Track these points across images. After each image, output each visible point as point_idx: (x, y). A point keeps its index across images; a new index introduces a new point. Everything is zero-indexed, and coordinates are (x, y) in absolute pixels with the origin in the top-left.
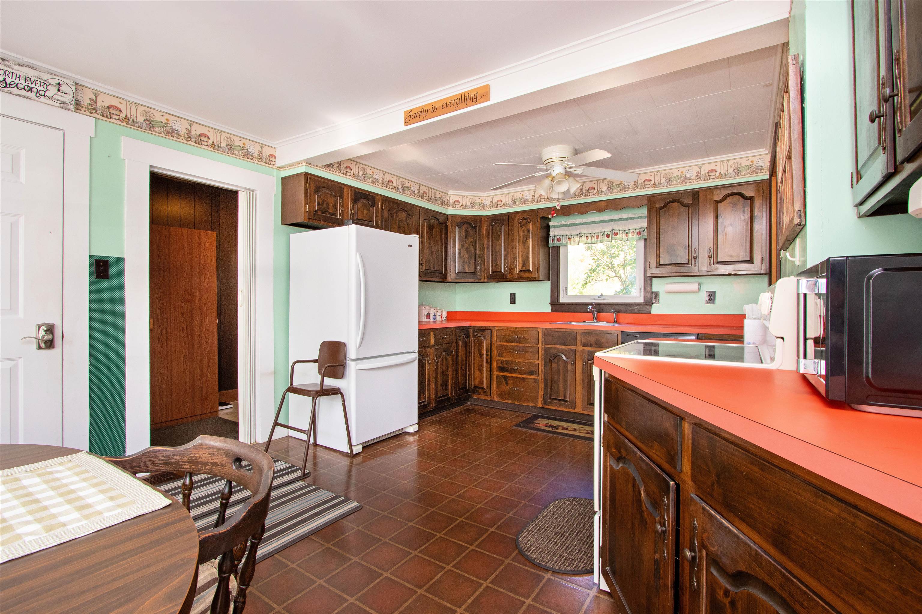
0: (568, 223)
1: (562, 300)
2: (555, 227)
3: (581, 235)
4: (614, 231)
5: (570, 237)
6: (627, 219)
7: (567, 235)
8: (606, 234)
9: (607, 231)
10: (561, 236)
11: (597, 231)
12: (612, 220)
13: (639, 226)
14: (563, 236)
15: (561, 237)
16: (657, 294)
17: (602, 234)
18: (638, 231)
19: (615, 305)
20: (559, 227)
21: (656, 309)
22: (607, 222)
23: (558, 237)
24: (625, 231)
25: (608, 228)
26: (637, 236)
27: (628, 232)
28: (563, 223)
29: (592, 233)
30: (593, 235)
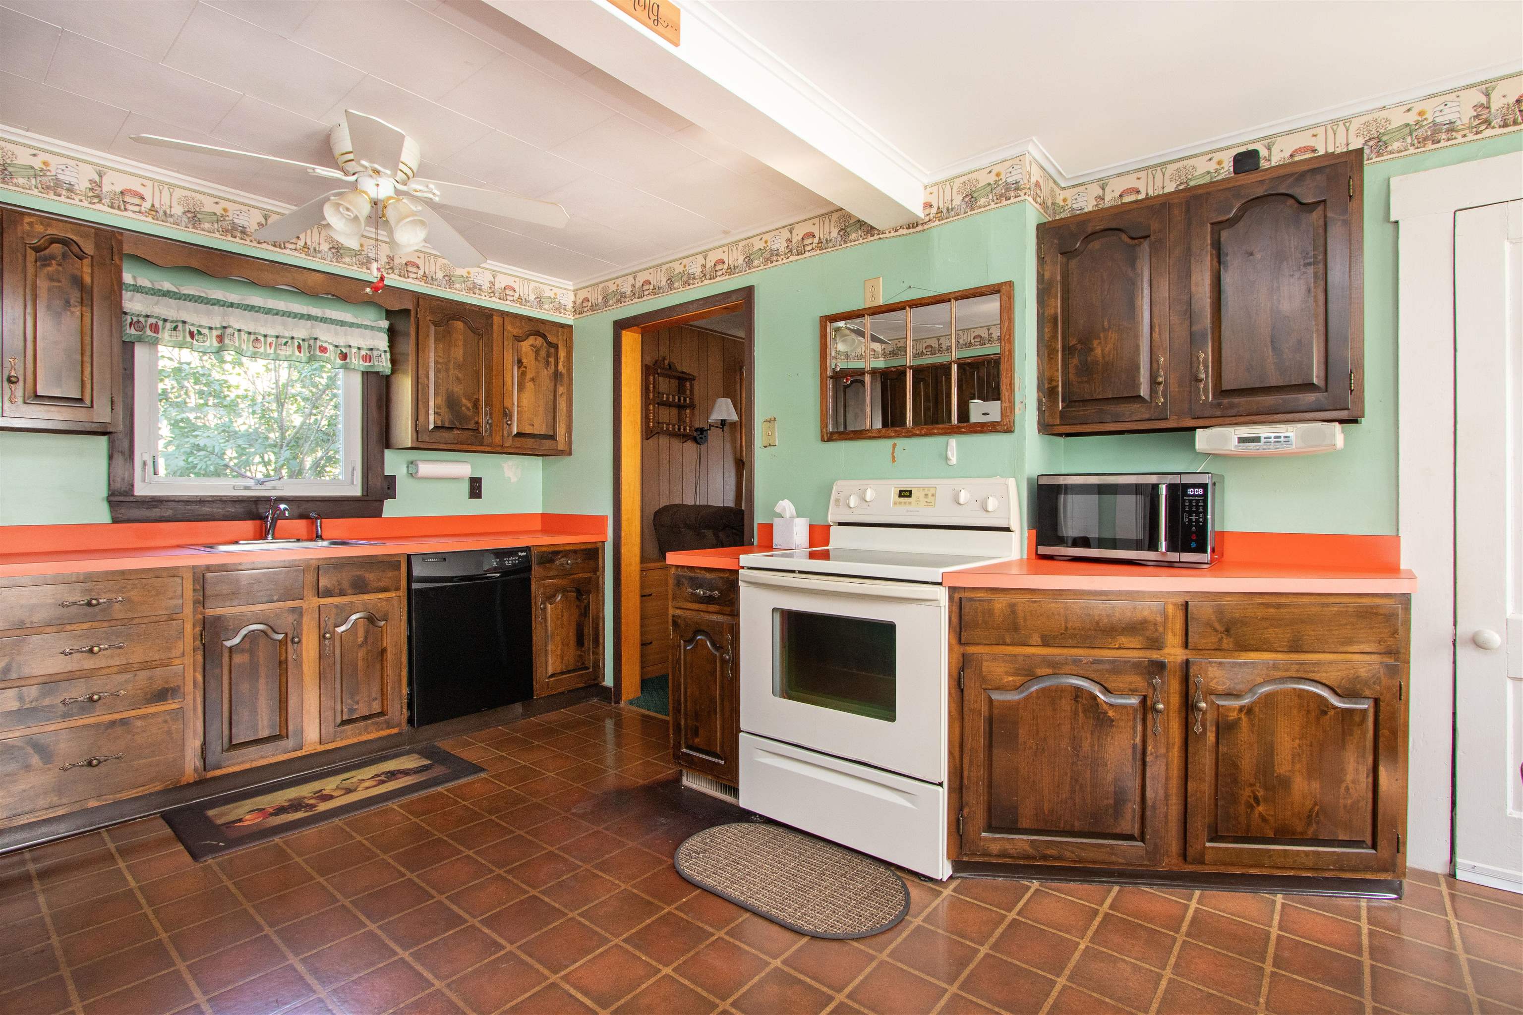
0: (186, 292)
1: (141, 490)
2: (137, 289)
3: (229, 331)
4: (319, 343)
5: (193, 329)
6: (342, 323)
7: (184, 322)
8: (296, 344)
9: (299, 338)
10: (159, 318)
11: (271, 332)
12: (309, 317)
13: (368, 343)
14: (165, 320)
15: (161, 323)
16: (391, 481)
17: (284, 340)
18: (363, 352)
19: (308, 501)
20: (154, 295)
21: (391, 510)
22: (297, 318)
23: (151, 321)
24: (336, 346)
25: (301, 331)
26: (361, 363)
27: (344, 350)
28: (167, 286)
29: (259, 334)
30: (262, 339)
